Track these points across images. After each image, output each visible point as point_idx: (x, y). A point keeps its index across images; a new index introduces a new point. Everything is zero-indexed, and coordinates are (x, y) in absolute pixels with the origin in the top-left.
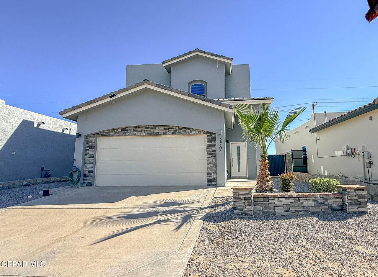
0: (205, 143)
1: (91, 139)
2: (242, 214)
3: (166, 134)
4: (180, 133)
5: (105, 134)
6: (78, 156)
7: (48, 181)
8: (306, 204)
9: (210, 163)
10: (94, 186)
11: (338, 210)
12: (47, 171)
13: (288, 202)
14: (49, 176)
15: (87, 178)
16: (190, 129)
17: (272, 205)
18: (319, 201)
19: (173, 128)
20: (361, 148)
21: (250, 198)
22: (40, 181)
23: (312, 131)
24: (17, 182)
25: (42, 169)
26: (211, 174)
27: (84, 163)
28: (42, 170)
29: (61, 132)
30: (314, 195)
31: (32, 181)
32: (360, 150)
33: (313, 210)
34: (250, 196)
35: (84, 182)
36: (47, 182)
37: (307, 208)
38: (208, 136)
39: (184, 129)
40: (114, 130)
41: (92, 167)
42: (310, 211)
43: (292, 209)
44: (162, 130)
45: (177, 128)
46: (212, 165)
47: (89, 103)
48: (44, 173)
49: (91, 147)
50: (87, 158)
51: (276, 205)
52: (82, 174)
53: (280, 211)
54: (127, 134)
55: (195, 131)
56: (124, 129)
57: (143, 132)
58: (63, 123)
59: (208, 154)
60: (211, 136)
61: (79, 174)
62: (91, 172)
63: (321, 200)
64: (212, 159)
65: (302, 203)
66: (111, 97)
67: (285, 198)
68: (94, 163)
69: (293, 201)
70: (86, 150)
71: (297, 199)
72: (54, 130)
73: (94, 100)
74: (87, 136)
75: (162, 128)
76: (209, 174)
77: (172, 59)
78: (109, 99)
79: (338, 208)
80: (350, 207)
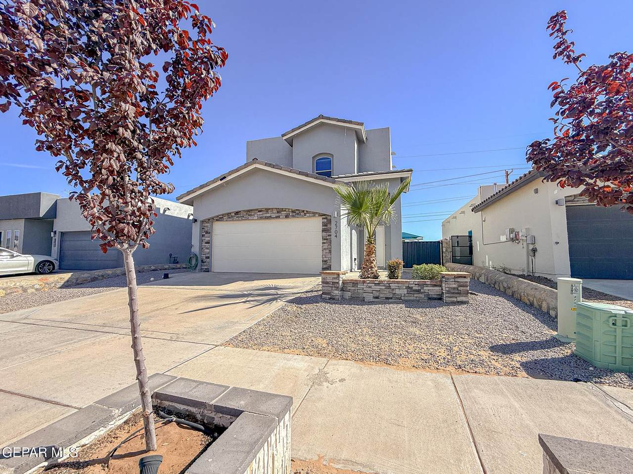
0: (320, 227)
1: (206, 225)
2: (330, 299)
3: (278, 217)
4: (293, 216)
5: (220, 218)
6: (195, 241)
7: (174, 267)
8: (397, 291)
9: (325, 249)
10: (211, 272)
11: (435, 299)
12: (175, 257)
13: (378, 288)
14: (178, 263)
15: (205, 264)
16: (303, 211)
17: (361, 291)
18: (414, 288)
19: (285, 211)
20: (524, 231)
21: (338, 283)
22: (167, 267)
23: (475, 209)
24: (146, 267)
25: (171, 255)
26: (326, 261)
27: (201, 249)
28: (170, 257)
29: (187, 218)
30: (406, 282)
31: (160, 266)
32: (523, 234)
33: (406, 298)
34: (337, 281)
35: (202, 267)
36: (174, 269)
37: (398, 295)
38: (323, 219)
39: (297, 212)
40: (228, 214)
41: (208, 253)
42: (402, 298)
43: (381, 295)
44: (275, 213)
45: (290, 210)
46: (327, 251)
47: (202, 187)
48: (172, 260)
49: (207, 233)
50: (204, 244)
51: (365, 290)
52: (199, 260)
53: (369, 297)
54: (240, 219)
55: (309, 213)
56: (237, 213)
57: (256, 215)
58: (188, 208)
59: (323, 239)
60: (326, 218)
61: (197, 260)
62: (208, 258)
63: (416, 288)
64: (327, 245)
65: (393, 289)
66: (221, 180)
67: (375, 284)
68: (210, 248)
69: (384, 287)
70: (203, 236)
71: (388, 285)
72: (180, 216)
73: (206, 184)
74: (203, 222)
75: (275, 211)
76: (324, 262)
77: (293, 130)
78: (220, 182)
79: (435, 296)
80: (447, 295)
